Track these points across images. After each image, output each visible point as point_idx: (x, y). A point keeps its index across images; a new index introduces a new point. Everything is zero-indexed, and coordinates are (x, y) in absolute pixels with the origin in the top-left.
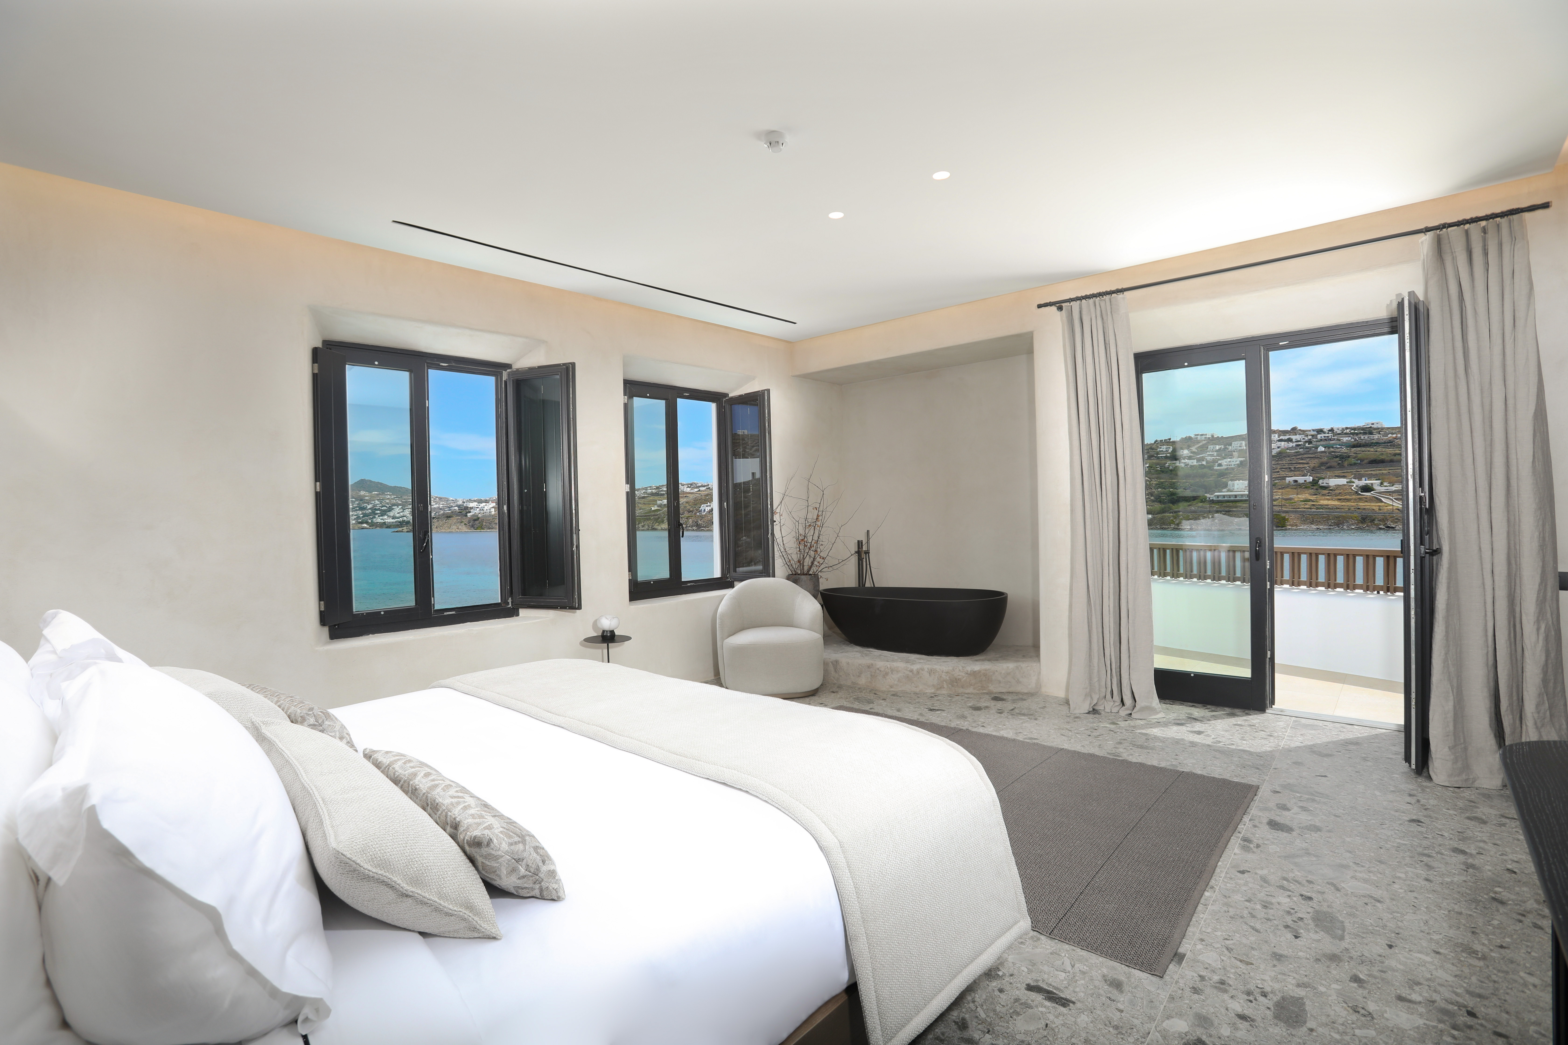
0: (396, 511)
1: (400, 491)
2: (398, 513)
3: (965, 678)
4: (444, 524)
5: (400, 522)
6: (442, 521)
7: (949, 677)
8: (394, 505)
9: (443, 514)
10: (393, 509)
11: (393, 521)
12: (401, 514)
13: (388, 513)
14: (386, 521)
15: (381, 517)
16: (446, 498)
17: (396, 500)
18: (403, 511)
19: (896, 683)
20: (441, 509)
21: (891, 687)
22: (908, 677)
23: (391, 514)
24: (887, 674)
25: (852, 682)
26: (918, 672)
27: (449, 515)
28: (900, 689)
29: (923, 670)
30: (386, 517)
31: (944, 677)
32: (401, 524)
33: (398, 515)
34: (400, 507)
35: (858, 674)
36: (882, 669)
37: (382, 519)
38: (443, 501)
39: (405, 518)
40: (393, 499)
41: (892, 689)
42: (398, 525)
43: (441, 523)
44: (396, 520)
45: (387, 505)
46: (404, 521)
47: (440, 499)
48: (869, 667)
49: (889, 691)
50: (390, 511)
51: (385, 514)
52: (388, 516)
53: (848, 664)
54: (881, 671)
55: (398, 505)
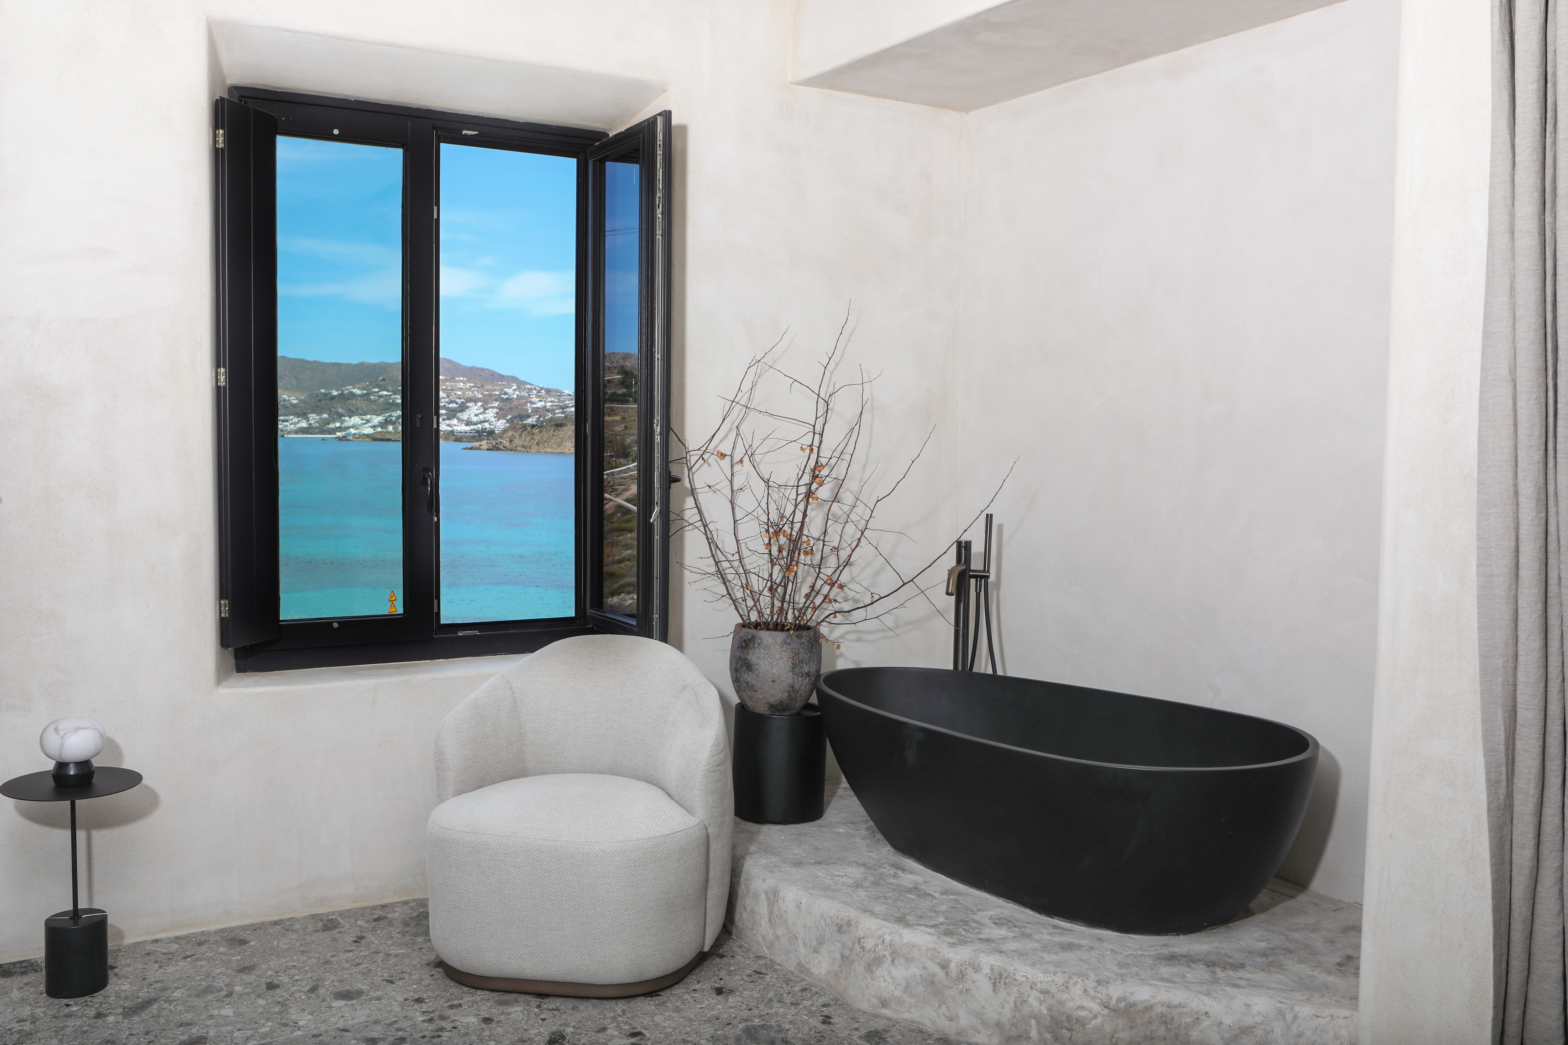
0: (473, 411)
1: (480, 376)
2: (476, 415)
3: (1099, 1020)
4: (550, 438)
5: (477, 431)
6: (547, 432)
7: (1050, 1009)
8: (469, 400)
9: (550, 420)
10: (468, 407)
11: (467, 428)
12: (481, 417)
13: (459, 415)
14: (455, 428)
15: (447, 422)
16: (557, 391)
17: (473, 392)
18: (484, 412)
19: (898, 993)
20: (548, 410)
21: (884, 1004)
22: (932, 983)
23: (464, 416)
24: (878, 961)
25: (799, 964)
26: (962, 976)
27: (559, 422)
28: (907, 1016)
29: (977, 969)
30: (455, 421)
31: (1035, 1004)
32: (479, 436)
33: (475, 419)
34: (480, 404)
35: (814, 943)
36: (869, 944)
37: (449, 425)
38: (552, 396)
39: (487, 425)
40: (469, 390)
41: (885, 1012)
42: (474, 437)
43: (545, 435)
44: (472, 427)
45: (458, 401)
46: (484, 430)
47: (548, 391)
48: (840, 929)
49: (877, 1016)
50: (462, 411)
51: (454, 417)
52: (459, 420)
53: (799, 905)
54: (863, 948)
55: (475, 400)
